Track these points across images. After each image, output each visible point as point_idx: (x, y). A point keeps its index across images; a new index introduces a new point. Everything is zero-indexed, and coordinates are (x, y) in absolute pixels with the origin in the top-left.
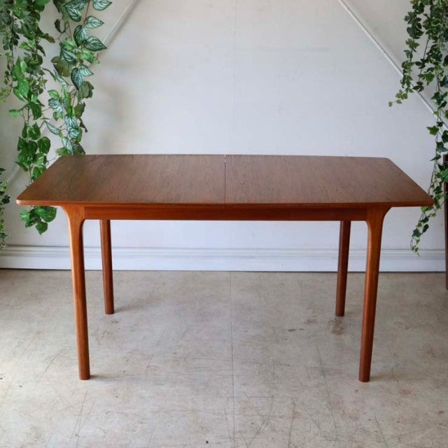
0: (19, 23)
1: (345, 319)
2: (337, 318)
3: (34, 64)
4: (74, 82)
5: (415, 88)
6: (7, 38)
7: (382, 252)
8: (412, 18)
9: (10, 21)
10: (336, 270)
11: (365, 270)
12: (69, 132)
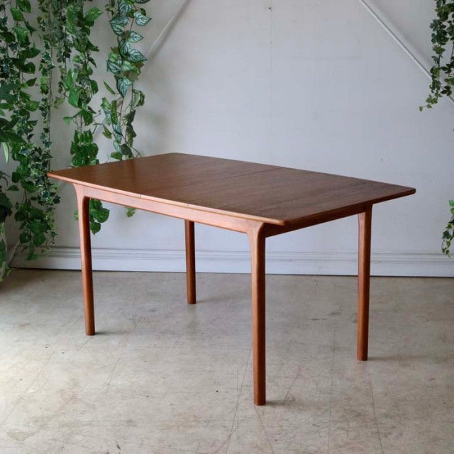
0: (70, 38)
4: (119, 90)
5: (443, 92)
6: (60, 52)
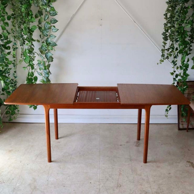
0: (25, 37)
1: (140, 141)
2: (137, 141)
3: (31, 51)
4: (46, 57)
5: (166, 58)
6: (21, 42)
7: (150, 116)
8: (164, 34)
9: (22, 36)
10: (137, 123)
11: (144, 123)
12: (45, 75)
